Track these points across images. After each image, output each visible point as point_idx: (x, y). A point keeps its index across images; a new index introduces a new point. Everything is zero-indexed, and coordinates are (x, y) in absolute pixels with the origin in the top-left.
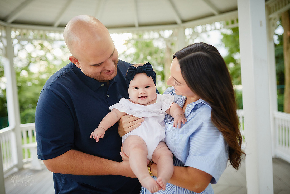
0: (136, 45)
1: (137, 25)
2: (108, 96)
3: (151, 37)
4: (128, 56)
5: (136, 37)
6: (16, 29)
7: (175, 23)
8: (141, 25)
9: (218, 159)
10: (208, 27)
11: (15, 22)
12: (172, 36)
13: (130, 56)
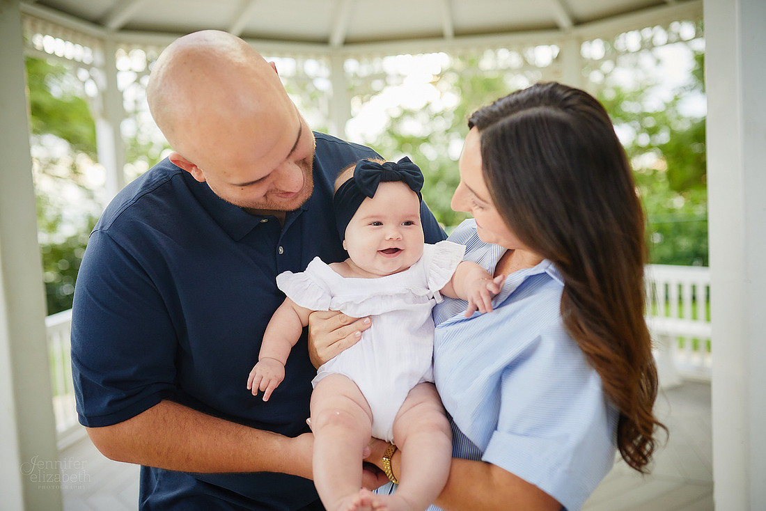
0: (460, 87)
1: (448, 31)
2: (281, 250)
3: (501, 65)
4: (436, 115)
5: (459, 64)
6: (129, 46)
7: (553, 27)
8: (460, 34)
9: (578, 450)
10: (660, 35)
11: (128, 28)
12: (557, 59)
13: (442, 114)
